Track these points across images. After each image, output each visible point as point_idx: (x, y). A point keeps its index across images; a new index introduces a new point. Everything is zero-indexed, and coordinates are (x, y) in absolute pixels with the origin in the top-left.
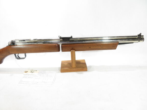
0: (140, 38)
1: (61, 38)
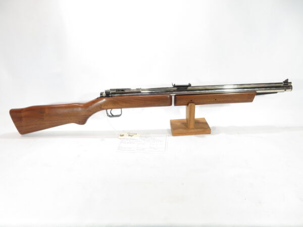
0: (286, 85)
1: (175, 86)
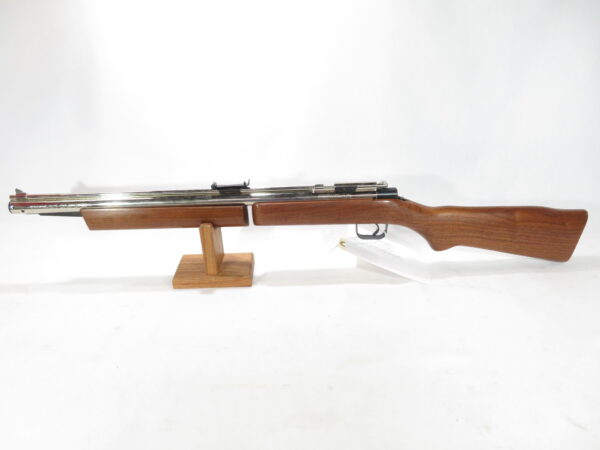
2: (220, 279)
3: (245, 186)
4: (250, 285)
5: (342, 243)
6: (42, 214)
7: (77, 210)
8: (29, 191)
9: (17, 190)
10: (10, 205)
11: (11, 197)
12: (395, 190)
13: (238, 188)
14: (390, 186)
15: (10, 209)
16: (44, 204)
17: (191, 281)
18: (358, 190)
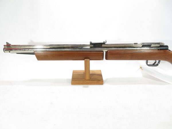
2: (91, 82)
3: (104, 43)
4: (103, 84)
5: (141, 68)
6: (17, 53)
7: (33, 52)
8: (12, 43)
9: (7, 43)
10: (4, 49)
11: (4, 46)
12: (167, 46)
13: (101, 44)
14: (165, 44)
15: (4, 51)
16: (18, 49)
17: (79, 82)
18: (152, 46)
